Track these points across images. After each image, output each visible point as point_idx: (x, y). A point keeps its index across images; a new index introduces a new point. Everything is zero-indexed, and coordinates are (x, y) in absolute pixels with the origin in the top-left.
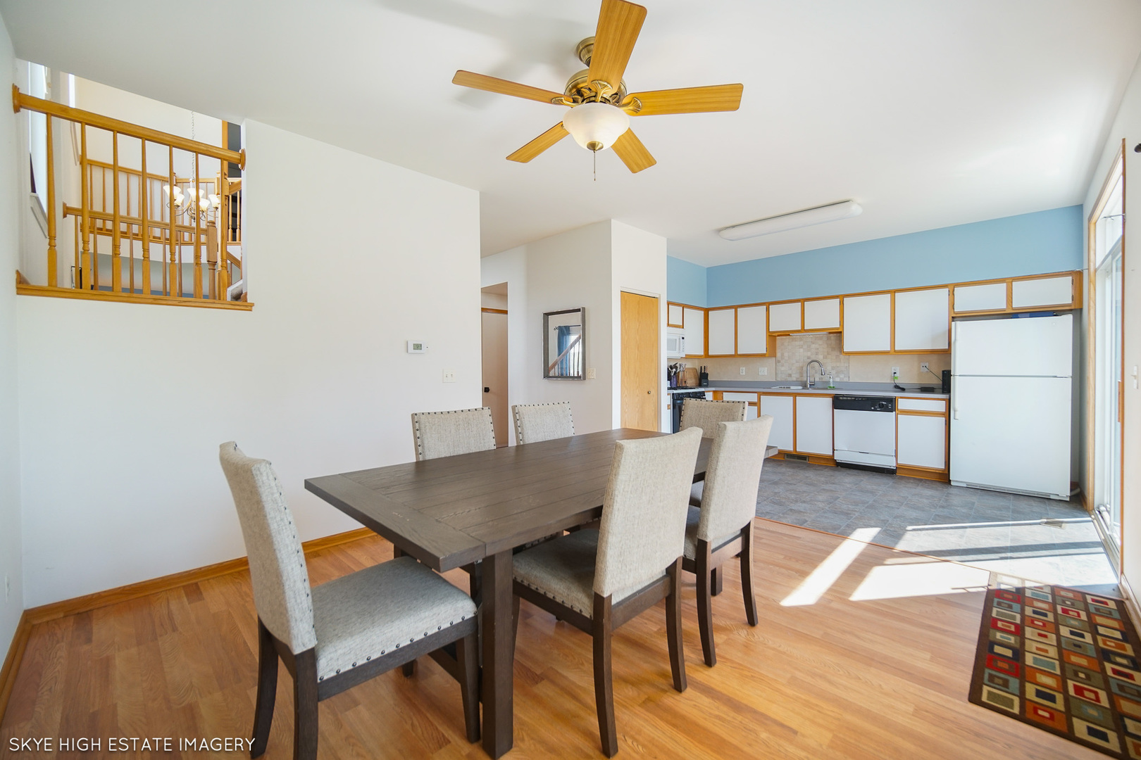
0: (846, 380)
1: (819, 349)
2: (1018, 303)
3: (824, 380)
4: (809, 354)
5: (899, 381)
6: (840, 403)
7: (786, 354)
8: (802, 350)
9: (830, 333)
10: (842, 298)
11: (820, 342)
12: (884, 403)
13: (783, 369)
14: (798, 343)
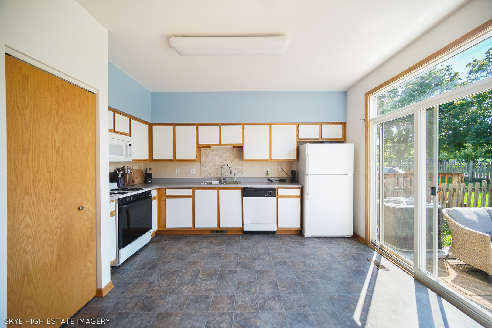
0: (242, 176)
1: (228, 157)
2: (325, 136)
3: (230, 176)
4: (221, 160)
5: (271, 176)
6: (247, 193)
7: (207, 160)
8: (217, 157)
9: (234, 147)
10: (243, 125)
11: (228, 153)
12: (271, 192)
13: (205, 169)
14: (214, 153)
